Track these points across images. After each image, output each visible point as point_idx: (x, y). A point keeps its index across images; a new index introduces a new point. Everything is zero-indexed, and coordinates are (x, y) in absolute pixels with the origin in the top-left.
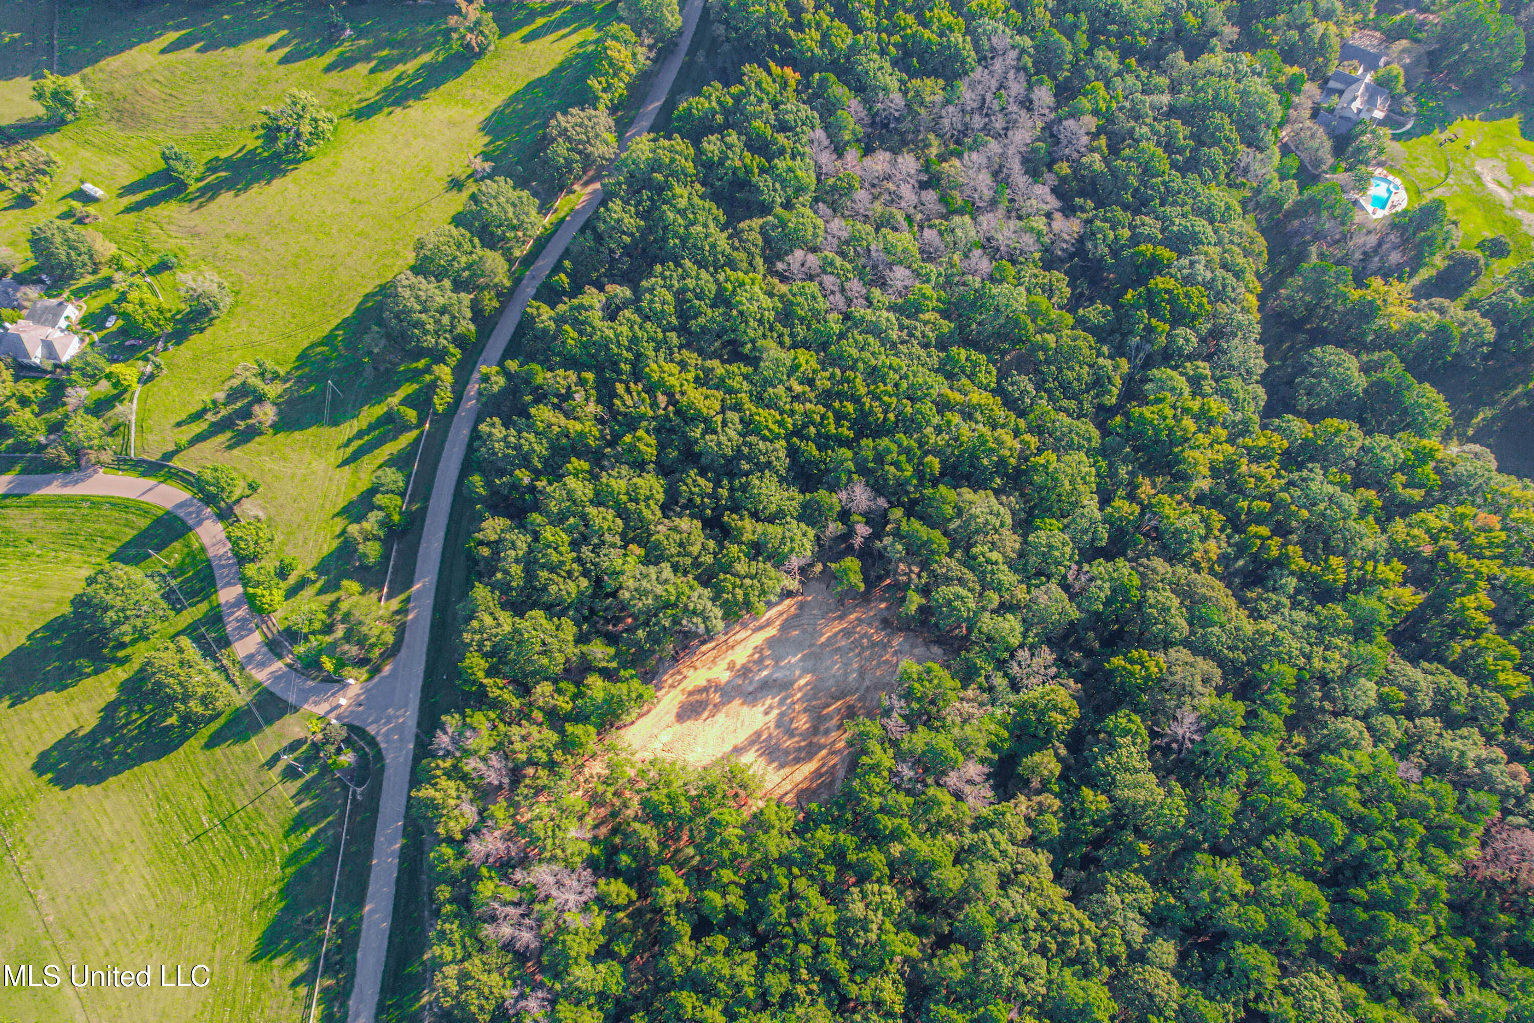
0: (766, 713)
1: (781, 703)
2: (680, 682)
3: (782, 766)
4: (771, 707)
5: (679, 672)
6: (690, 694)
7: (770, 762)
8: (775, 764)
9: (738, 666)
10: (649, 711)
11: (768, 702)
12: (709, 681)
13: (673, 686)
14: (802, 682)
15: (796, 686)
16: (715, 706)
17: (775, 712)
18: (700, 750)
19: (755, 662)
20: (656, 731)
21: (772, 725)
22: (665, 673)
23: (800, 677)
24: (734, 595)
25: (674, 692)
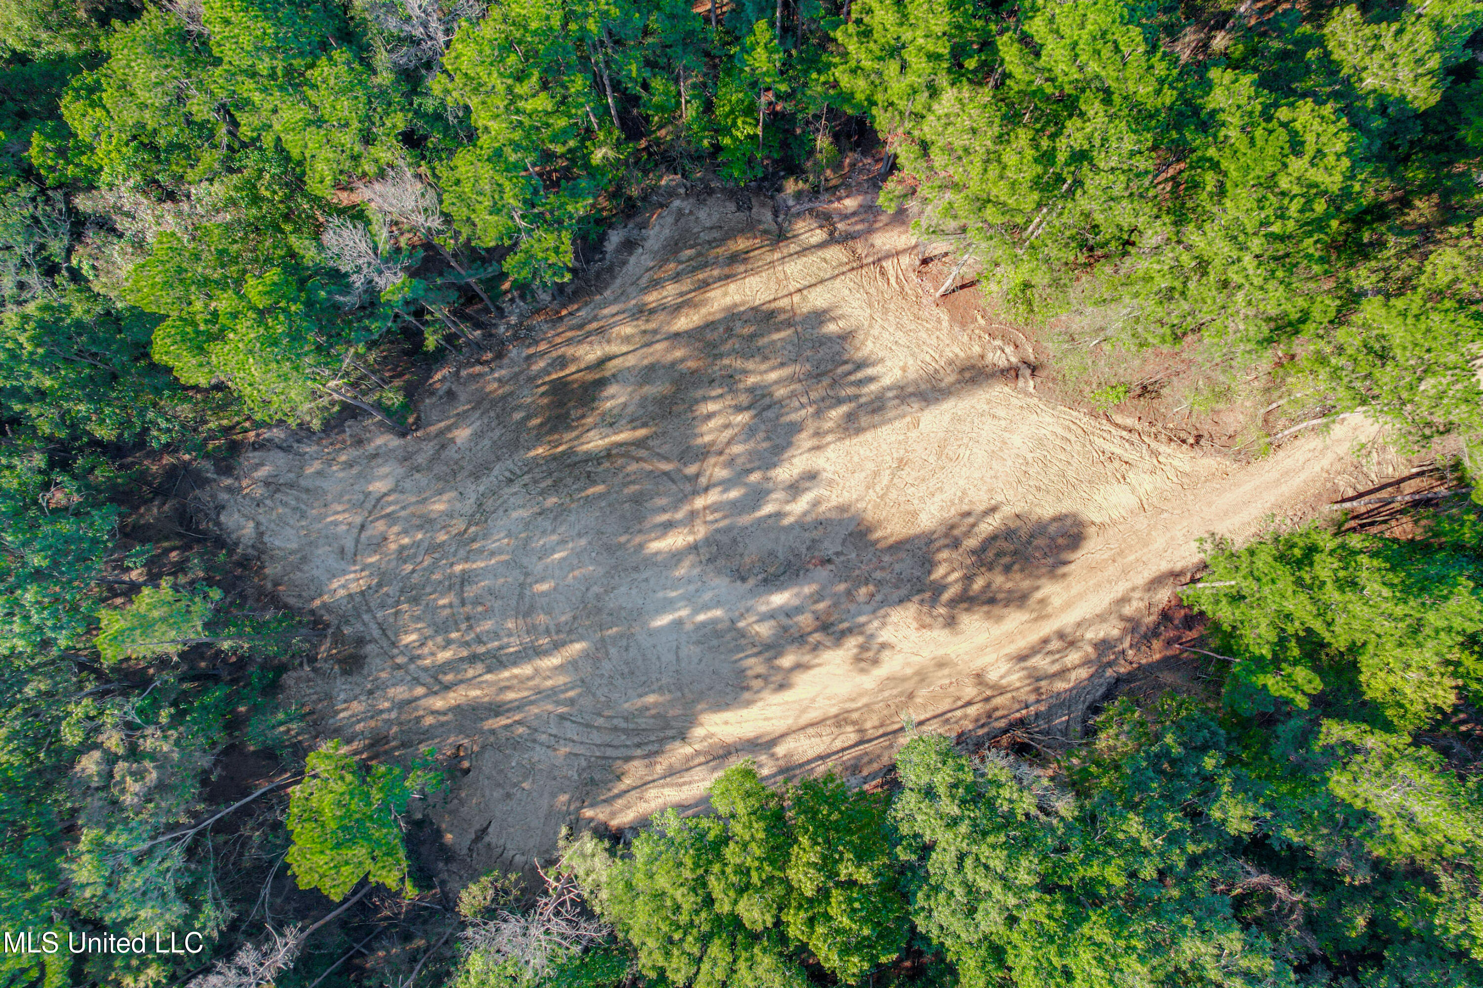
0: (812, 476)
1: (758, 495)
2: (1034, 651)
3: (820, 317)
4: (795, 489)
5: (1036, 677)
6: (1019, 599)
7: (846, 337)
8: (831, 328)
9: (852, 643)
10: (1157, 582)
11: (799, 506)
12: (951, 622)
13: (1069, 641)
14: (676, 540)
15: (701, 531)
16: (956, 544)
17: (784, 473)
18: (1016, 440)
19: (800, 639)
20: (1142, 522)
21: (804, 440)
22: (1079, 690)
23: (676, 557)
24: (828, 866)
25: (1066, 620)
